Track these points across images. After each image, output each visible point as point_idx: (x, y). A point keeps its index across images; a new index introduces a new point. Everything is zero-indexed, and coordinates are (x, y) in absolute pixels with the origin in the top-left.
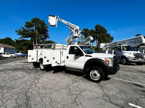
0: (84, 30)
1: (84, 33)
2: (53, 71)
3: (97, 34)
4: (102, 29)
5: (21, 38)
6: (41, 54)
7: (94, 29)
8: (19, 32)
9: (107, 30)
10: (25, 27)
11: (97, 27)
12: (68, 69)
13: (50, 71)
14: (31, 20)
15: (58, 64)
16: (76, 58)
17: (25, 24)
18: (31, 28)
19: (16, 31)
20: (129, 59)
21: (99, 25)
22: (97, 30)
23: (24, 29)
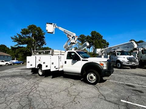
0: (80, 36)
1: (80, 39)
2: (52, 76)
3: (93, 40)
4: (98, 35)
5: (17, 45)
6: (39, 60)
7: (90, 36)
8: (15, 39)
9: (102, 36)
10: (21, 34)
11: (93, 33)
12: (67, 73)
13: (49, 77)
14: (28, 27)
15: (56, 69)
16: (73, 63)
17: (21, 31)
18: (28, 35)
19: (12, 38)
20: (124, 63)
21: (95, 31)
22: (93, 36)
23: (20, 36)
